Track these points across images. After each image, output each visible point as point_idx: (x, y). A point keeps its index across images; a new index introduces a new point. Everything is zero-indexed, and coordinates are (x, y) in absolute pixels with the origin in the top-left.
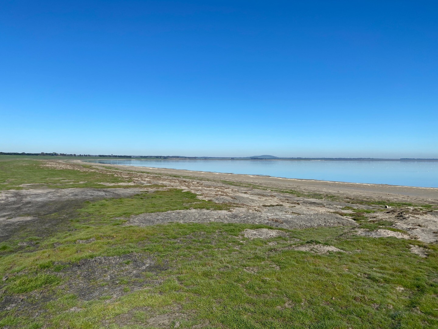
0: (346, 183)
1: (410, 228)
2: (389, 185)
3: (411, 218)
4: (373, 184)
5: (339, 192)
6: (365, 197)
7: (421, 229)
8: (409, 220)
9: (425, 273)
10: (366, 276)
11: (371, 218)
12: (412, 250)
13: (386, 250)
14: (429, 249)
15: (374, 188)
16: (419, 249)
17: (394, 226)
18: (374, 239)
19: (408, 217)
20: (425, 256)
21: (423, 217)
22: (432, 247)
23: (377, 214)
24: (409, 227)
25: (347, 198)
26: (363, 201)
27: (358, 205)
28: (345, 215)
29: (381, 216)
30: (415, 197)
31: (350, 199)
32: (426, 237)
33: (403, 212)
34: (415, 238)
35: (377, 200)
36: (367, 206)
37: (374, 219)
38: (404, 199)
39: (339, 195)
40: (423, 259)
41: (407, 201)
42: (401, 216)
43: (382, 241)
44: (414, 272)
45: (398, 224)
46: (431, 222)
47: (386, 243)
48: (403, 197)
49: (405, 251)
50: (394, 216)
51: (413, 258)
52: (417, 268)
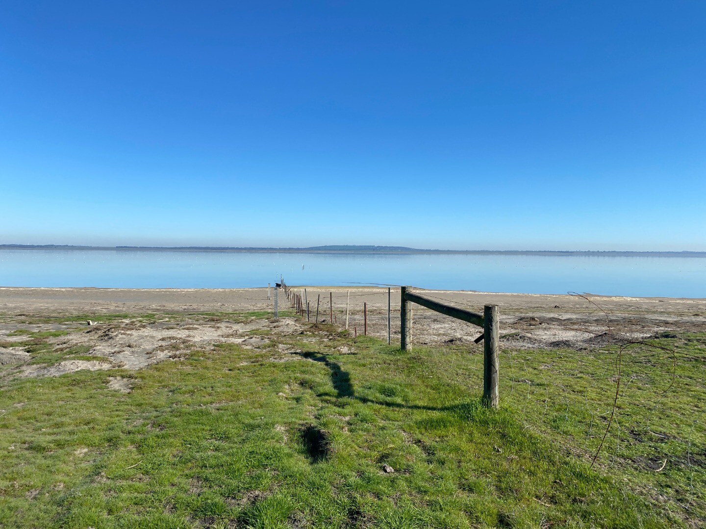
0: (21, 289)
1: (115, 352)
2: (96, 288)
3: (120, 336)
4: (72, 288)
5: (5, 305)
6: (54, 311)
7: (131, 350)
8: (117, 340)
9: (124, 416)
10: (26, 446)
11: (58, 345)
12: (111, 385)
13: (69, 394)
14: (136, 378)
15: (72, 294)
16: (121, 383)
17: (91, 352)
18: (52, 380)
19: (116, 336)
20: (129, 390)
21: (139, 332)
22: (140, 375)
23: (70, 337)
24: (113, 351)
25: (21, 315)
26: (49, 317)
27: (41, 325)
28: (12, 346)
29: (76, 339)
30: (134, 304)
31: (27, 316)
32: (135, 361)
33: (111, 328)
34: (119, 366)
35: (75, 313)
36: (56, 325)
37: (64, 346)
38: (117, 309)
39: (5, 310)
40: (124, 395)
41: (122, 311)
42: (107, 335)
43: (65, 380)
44: (107, 419)
45: (98, 348)
46: (148, 338)
47: (71, 382)
48: (116, 305)
49: (101, 388)
50: (96, 336)
51: (110, 397)
52: (113, 411)
